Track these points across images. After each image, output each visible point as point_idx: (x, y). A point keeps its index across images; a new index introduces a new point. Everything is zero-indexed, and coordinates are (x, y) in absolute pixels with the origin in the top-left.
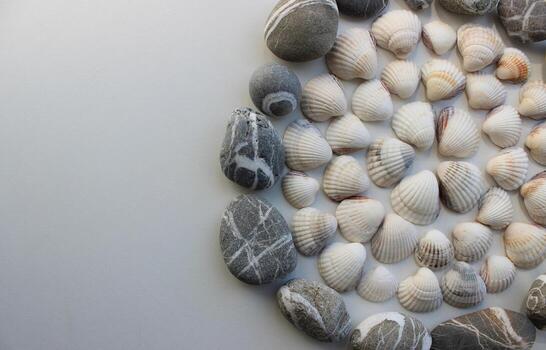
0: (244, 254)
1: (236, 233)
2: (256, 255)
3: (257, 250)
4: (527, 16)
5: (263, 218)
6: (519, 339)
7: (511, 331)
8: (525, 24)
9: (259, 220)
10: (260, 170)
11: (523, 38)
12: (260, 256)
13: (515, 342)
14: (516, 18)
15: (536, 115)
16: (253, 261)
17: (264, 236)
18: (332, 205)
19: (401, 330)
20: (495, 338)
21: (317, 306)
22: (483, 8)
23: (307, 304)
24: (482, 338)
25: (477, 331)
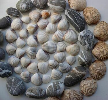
0: (12, 90)
1: (9, 86)
2: (14, 89)
3: (14, 88)
4: (39, 3)
5: (13, 81)
6: (80, 72)
7: (77, 72)
8: (40, 5)
9: (12, 81)
10: (6, 72)
11: (42, 7)
12: (15, 89)
13: (80, 74)
14: (37, 5)
15: (56, 21)
16: (14, 91)
17: (14, 85)
18: (26, 69)
19: (53, 87)
20: (75, 75)
21: (32, 92)
22: (29, 8)
23: (30, 93)
24: (73, 77)
25: (71, 76)
